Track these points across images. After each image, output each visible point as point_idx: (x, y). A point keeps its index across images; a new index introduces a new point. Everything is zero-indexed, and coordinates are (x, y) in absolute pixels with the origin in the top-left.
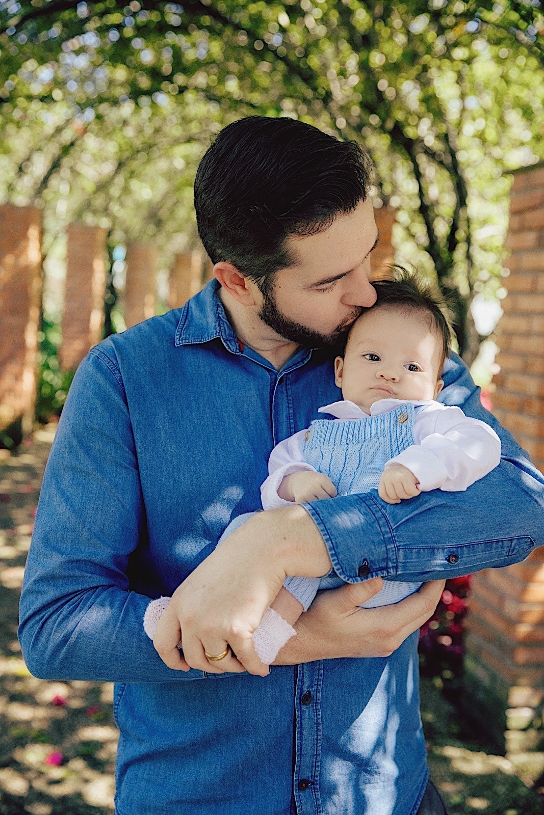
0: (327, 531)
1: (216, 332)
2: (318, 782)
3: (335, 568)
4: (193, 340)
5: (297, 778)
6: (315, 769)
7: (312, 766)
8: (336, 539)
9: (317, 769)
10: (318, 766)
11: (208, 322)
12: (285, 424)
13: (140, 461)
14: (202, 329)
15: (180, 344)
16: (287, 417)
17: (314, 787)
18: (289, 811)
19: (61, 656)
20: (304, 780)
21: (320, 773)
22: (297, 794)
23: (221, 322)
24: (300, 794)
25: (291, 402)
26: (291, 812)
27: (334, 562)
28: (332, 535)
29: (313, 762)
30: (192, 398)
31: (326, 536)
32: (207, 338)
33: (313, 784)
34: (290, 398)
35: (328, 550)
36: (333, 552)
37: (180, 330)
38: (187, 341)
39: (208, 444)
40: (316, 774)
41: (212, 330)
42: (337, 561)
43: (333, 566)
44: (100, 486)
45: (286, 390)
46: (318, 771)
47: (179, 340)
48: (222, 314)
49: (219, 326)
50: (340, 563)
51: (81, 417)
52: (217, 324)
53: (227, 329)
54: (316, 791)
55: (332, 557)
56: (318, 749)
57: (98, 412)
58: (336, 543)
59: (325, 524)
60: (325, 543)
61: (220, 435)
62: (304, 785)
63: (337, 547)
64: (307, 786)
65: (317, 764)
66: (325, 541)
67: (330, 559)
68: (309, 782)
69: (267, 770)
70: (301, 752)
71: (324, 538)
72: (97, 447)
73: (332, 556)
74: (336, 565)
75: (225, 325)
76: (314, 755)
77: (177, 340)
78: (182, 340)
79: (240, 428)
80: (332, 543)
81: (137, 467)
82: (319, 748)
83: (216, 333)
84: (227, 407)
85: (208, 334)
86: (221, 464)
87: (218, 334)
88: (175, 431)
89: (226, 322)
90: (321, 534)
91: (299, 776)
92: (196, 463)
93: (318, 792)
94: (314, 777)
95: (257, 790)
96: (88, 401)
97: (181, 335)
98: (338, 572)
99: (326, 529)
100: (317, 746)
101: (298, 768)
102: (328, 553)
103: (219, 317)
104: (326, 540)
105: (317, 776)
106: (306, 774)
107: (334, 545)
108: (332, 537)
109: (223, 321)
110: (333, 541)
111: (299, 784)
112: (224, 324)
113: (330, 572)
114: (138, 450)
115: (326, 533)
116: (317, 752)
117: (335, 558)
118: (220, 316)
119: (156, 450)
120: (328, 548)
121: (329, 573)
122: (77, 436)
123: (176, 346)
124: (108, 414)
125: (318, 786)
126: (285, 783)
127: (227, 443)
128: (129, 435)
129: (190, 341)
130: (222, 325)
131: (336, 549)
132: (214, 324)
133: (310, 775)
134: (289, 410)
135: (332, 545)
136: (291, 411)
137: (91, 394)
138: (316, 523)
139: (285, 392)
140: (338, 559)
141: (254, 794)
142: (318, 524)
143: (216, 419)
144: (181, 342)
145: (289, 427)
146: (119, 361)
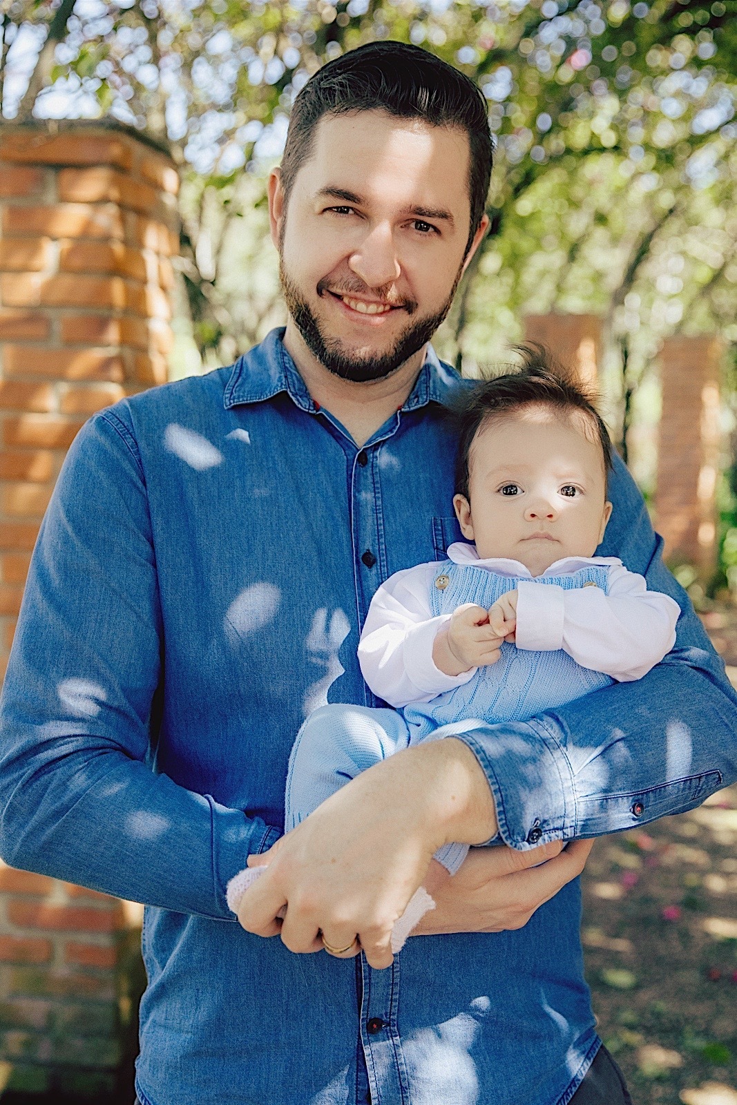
0: (496, 778)
1: (282, 384)
2: (395, 1023)
3: (501, 830)
4: (249, 398)
5: (365, 1017)
6: (391, 1003)
7: (387, 1000)
8: (506, 790)
9: (394, 1004)
10: (395, 1000)
11: (269, 376)
12: (370, 518)
13: (158, 556)
14: (261, 385)
15: (231, 404)
16: (373, 510)
17: (390, 1030)
18: (355, 1063)
19: (44, 838)
20: (375, 1018)
21: (398, 1010)
22: (366, 1038)
23: (288, 373)
24: (370, 1038)
25: (380, 491)
26: (358, 1062)
27: (501, 823)
28: (502, 785)
29: (387, 994)
30: (236, 475)
31: (494, 786)
32: (269, 394)
33: (389, 1024)
34: (378, 485)
35: (496, 806)
36: (502, 809)
37: (231, 388)
38: (241, 400)
39: (253, 534)
40: (393, 1010)
41: (275, 382)
42: (504, 821)
43: (499, 827)
44: (105, 590)
45: (373, 475)
46: (395, 1007)
47: (230, 400)
48: (289, 363)
49: (286, 377)
50: (508, 823)
51: (81, 495)
52: (283, 375)
53: (296, 382)
54: (393, 1034)
55: (499, 815)
56: (395, 976)
57: (104, 487)
58: (506, 795)
59: (494, 769)
60: (492, 795)
61: (271, 523)
62: (375, 1026)
63: (507, 802)
64: (380, 1027)
65: (394, 997)
66: (494, 793)
67: (496, 817)
68: (383, 1022)
69: (322, 1006)
70: (370, 979)
71: (493, 788)
72: (101, 535)
73: (500, 813)
74: (502, 826)
75: (294, 377)
76: (389, 984)
77: (227, 400)
78: (234, 399)
79: (302, 519)
80: (501, 796)
81: (154, 565)
82: (396, 974)
83: (281, 386)
84: (285, 490)
85: (270, 389)
86: (269, 563)
87: (283, 387)
88: (207, 516)
89: (295, 374)
90: (488, 782)
91: (368, 1013)
92: (234, 560)
93: (396, 1036)
94: (390, 1015)
95: (308, 1035)
96: (91, 474)
97: (232, 393)
98: (503, 836)
99: (495, 775)
100: (393, 972)
101: (366, 1003)
102: (495, 810)
103: (286, 367)
104: (494, 791)
105: (394, 1014)
106: (378, 1011)
107: (504, 799)
108: (501, 788)
109: (291, 372)
110: (503, 793)
111: (367, 1024)
112: (291, 376)
113: (494, 838)
114: (158, 540)
115: (495, 781)
116: (393, 981)
117: (503, 816)
118: (287, 365)
119: (182, 544)
120: (496, 803)
121: (492, 840)
122: (72, 519)
123: (226, 408)
124: (117, 489)
125: (396, 1028)
126: (348, 1022)
127: (281, 535)
128: (145, 519)
129: (245, 399)
130: (289, 377)
131: (504, 804)
132: (278, 375)
133: (384, 1012)
134: (376, 501)
135: (500, 799)
136: (379, 502)
137: (93, 464)
138: (482, 765)
139: (370, 477)
140: (506, 819)
141: (304, 1039)
142: (486, 767)
143: (267, 503)
144: (232, 401)
145: (376, 523)
146: (134, 421)
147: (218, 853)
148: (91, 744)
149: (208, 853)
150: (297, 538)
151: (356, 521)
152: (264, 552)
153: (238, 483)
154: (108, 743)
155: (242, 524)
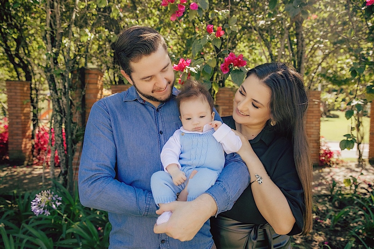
1: (136, 97)
4: (129, 100)
11: (134, 95)
14: (132, 97)
15: (125, 101)
17: (167, 242)
20: (163, 240)
24: (162, 245)
32: (133, 99)
34: (162, 116)
37: (125, 97)
38: (127, 100)
47: (125, 99)
52: (136, 95)
54: (167, 244)
62: (163, 242)
68: (165, 240)
91: (161, 238)
94: (167, 239)
101: (161, 236)
111: (161, 241)
123: (123, 101)
126: (157, 241)
130: (138, 95)
133: (165, 238)
139: (160, 114)
145: (162, 124)
146: (106, 103)
147: (138, 200)
148: (105, 175)
149: (136, 200)
150: (144, 129)
151: (158, 124)
152: (136, 132)
153: (129, 116)
154: (108, 175)
155: (131, 125)
